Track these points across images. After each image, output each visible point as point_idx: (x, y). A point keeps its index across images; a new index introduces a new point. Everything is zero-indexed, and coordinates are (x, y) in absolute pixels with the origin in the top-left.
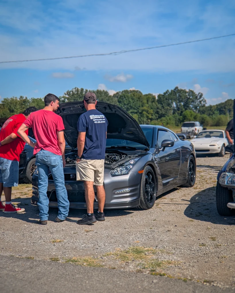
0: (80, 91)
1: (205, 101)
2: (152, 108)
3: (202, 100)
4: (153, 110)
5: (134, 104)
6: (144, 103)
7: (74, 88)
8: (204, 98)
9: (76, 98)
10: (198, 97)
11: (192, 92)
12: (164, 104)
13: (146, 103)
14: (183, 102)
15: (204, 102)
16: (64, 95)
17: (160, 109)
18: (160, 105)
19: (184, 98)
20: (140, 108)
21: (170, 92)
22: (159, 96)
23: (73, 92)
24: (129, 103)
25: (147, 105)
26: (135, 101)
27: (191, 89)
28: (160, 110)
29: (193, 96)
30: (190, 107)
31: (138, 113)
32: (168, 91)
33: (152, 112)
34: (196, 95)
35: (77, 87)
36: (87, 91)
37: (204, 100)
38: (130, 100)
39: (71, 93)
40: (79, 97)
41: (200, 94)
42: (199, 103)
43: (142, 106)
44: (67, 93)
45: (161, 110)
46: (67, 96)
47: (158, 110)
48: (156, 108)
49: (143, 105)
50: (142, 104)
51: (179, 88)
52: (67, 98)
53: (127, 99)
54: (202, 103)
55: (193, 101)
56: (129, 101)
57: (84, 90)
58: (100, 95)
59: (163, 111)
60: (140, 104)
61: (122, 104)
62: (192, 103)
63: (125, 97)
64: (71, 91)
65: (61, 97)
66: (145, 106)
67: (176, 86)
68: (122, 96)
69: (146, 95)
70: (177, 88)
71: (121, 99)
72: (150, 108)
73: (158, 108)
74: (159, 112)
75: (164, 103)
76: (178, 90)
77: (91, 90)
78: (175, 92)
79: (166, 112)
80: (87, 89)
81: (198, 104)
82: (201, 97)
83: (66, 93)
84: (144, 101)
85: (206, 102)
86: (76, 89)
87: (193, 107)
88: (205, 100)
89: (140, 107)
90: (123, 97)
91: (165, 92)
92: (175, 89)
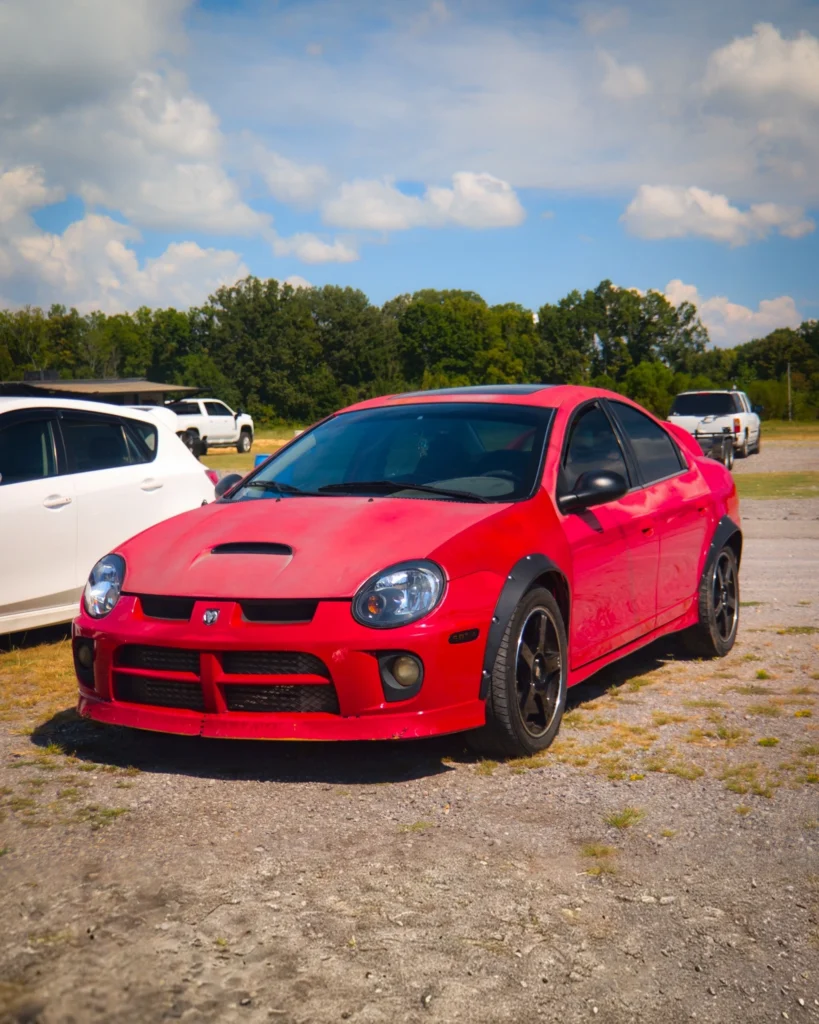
0: (265, 290)
1: (704, 332)
2: (518, 356)
3: (694, 329)
4: (524, 360)
5: (455, 337)
6: (493, 336)
7: (244, 276)
8: (699, 322)
9: (250, 313)
10: (681, 318)
11: (660, 300)
12: (560, 342)
13: (497, 337)
14: (626, 334)
15: (699, 334)
16: (209, 304)
17: (549, 356)
18: (546, 343)
19: (631, 320)
20: (476, 353)
21: (583, 298)
22: (545, 312)
23: (238, 291)
24: (438, 335)
25: (502, 344)
26: (459, 329)
27: (655, 291)
28: (548, 360)
29: (661, 314)
30: (653, 350)
31: (470, 372)
32: (575, 293)
33: (520, 368)
34: (673, 309)
35: (253, 276)
36: (288, 288)
37: (699, 329)
38: (444, 324)
39: (234, 295)
40: (259, 309)
41: (685, 309)
42: (683, 340)
43: (487, 347)
44: (221, 297)
45: (551, 361)
46: (219, 307)
47: (540, 361)
48: (534, 353)
49: (487, 341)
50: (484, 339)
51: (614, 286)
52: (218, 314)
53: (432, 321)
54: (694, 336)
55: (663, 334)
56: (440, 328)
57: (281, 286)
58: (338, 305)
59: (558, 366)
60: (477, 340)
61: (413, 338)
62: (659, 339)
63: (423, 315)
64: (232, 290)
65: (196, 309)
66: (495, 346)
67: (603, 279)
68: (415, 311)
69: (499, 309)
70: (606, 284)
71: (412, 320)
72: (512, 354)
73: (540, 355)
74: (545, 368)
75: (562, 336)
76: (611, 291)
77: (304, 288)
78: (598, 298)
79: (568, 369)
80: (288, 284)
81: (677, 342)
82: (689, 316)
83: (216, 297)
84: (491, 329)
85: (706, 335)
86: (252, 281)
87: (661, 353)
88: (705, 330)
89: (476, 349)
90: (419, 313)
91: (565, 297)
92: (600, 289)
